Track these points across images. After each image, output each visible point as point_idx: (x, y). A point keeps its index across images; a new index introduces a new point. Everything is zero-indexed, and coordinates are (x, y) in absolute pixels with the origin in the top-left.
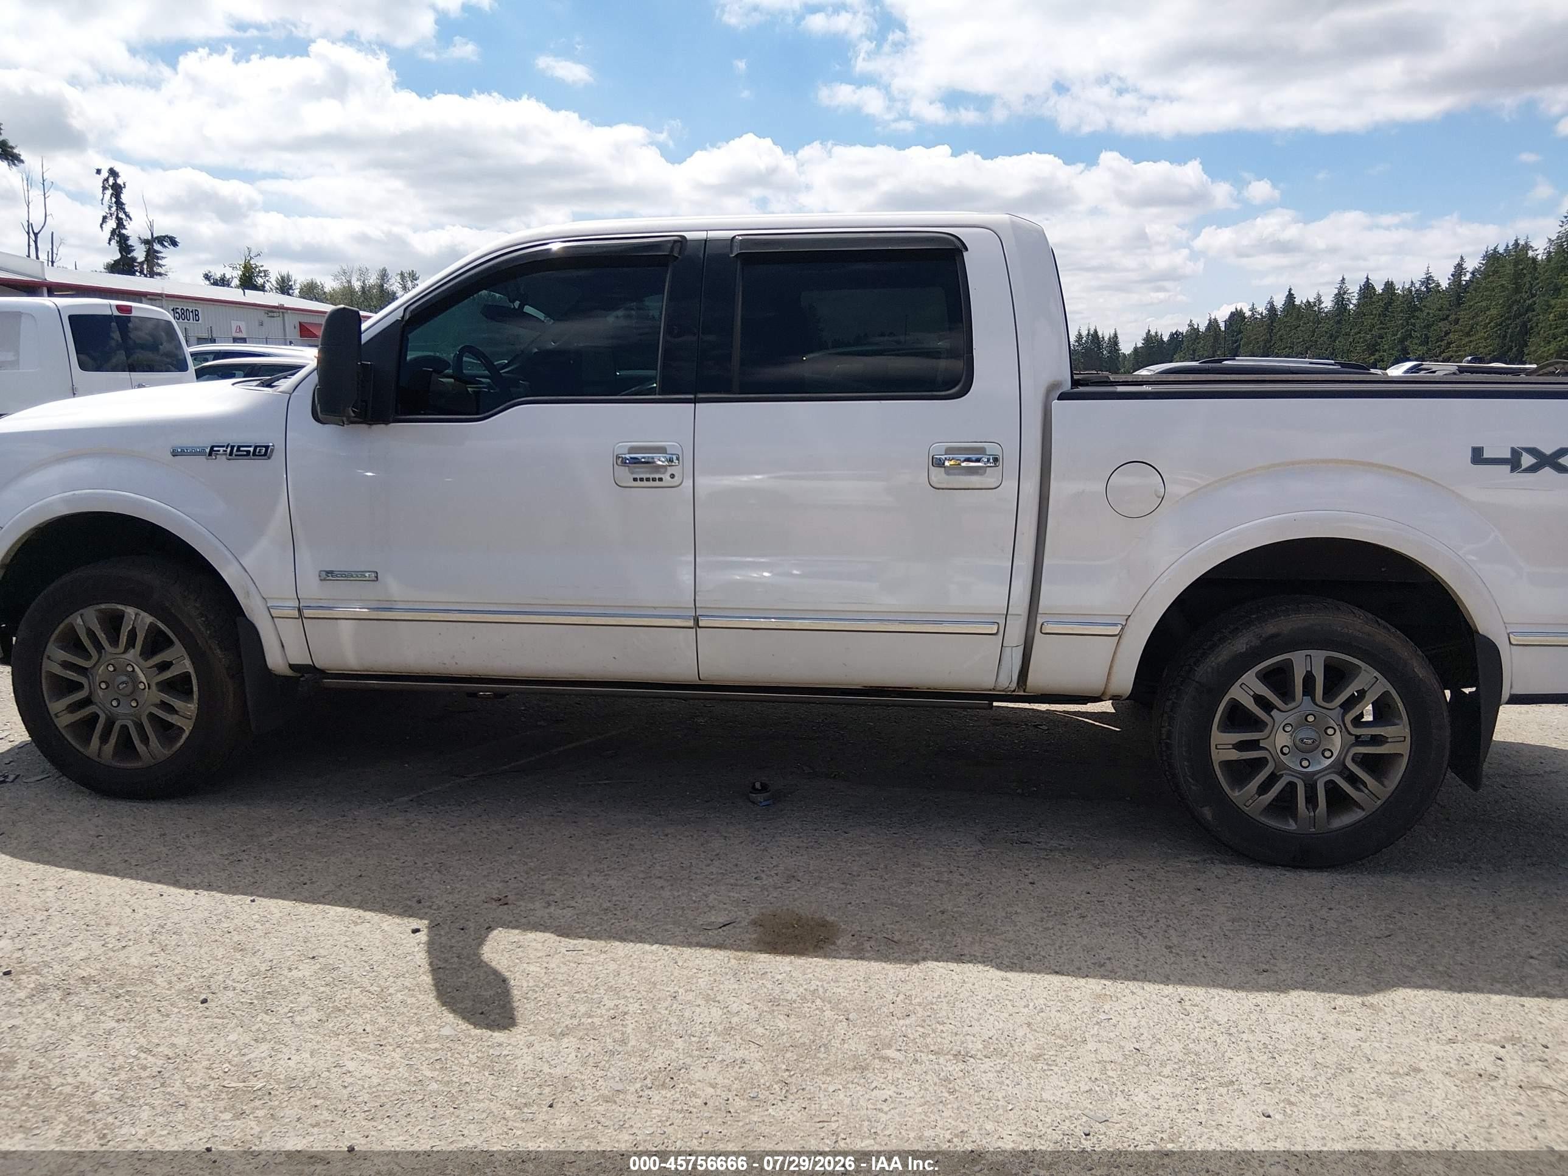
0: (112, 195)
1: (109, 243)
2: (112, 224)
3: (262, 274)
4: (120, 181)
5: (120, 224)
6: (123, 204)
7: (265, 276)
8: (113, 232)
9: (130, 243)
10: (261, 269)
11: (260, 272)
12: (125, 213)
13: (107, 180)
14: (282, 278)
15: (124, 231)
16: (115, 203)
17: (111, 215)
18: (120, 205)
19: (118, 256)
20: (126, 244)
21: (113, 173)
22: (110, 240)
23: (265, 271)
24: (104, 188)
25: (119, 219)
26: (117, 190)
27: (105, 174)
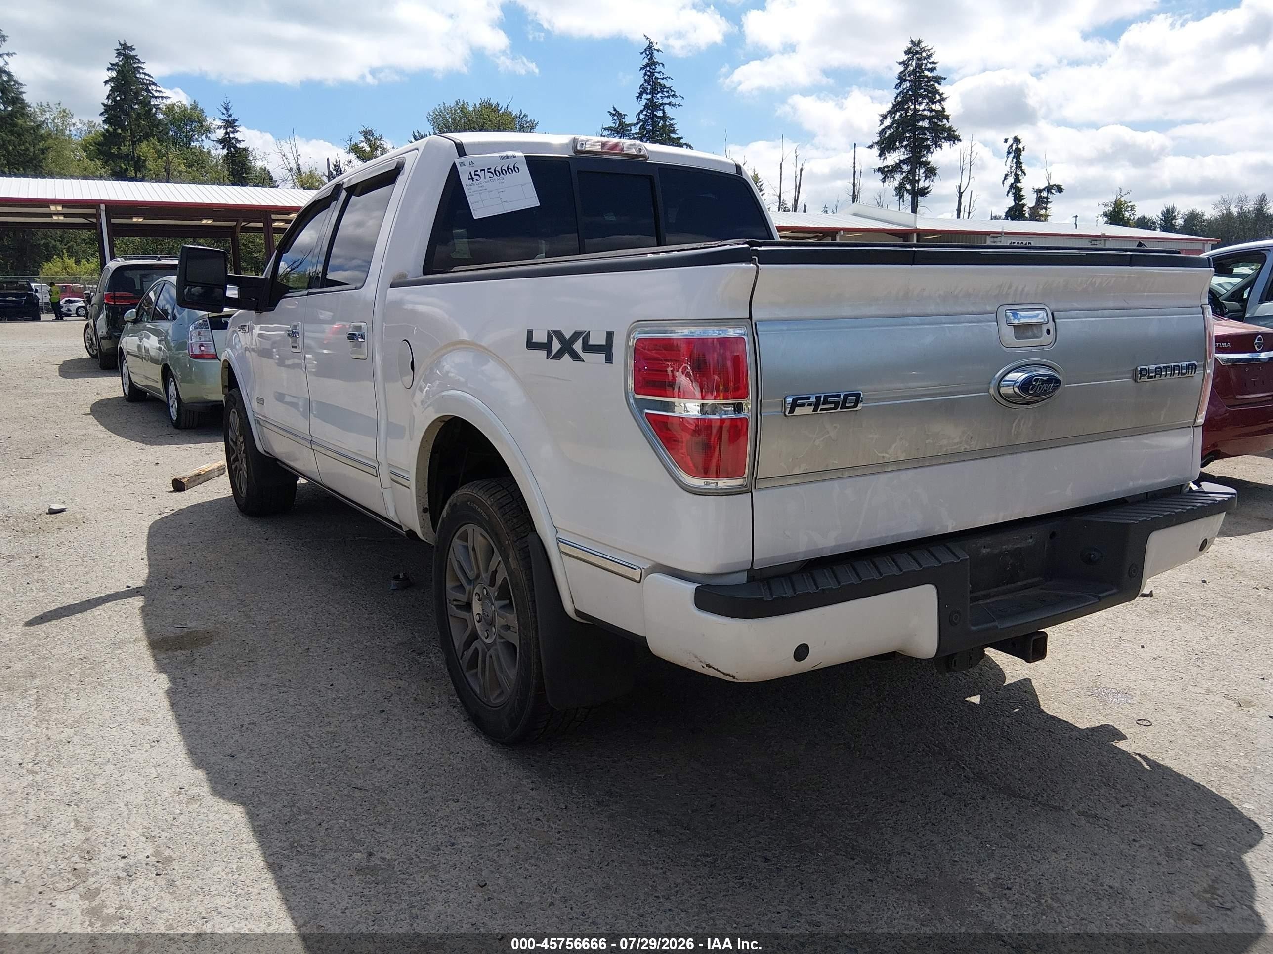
0: (1013, 157)
1: (1007, 195)
2: (1011, 180)
3: (1129, 209)
4: (1020, 146)
5: (1017, 179)
6: (1021, 163)
7: (1132, 210)
8: (1011, 186)
9: (1022, 193)
10: (1129, 205)
11: (1128, 207)
12: (1022, 170)
13: (1011, 146)
14: (1168, 210)
15: (1018, 185)
16: (1016, 163)
17: (1011, 173)
18: (1019, 164)
19: (1012, 204)
20: (1019, 194)
21: (1017, 140)
22: (1008, 192)
23: (1132, 206)
24: (1009, 153)
25: (1017, 176)
26: (1018, 153)
27: (1010, 142)
